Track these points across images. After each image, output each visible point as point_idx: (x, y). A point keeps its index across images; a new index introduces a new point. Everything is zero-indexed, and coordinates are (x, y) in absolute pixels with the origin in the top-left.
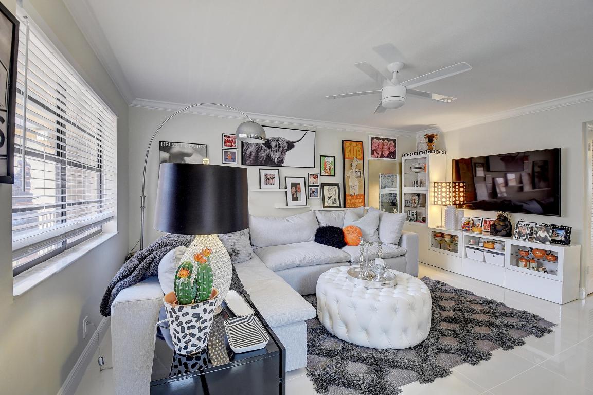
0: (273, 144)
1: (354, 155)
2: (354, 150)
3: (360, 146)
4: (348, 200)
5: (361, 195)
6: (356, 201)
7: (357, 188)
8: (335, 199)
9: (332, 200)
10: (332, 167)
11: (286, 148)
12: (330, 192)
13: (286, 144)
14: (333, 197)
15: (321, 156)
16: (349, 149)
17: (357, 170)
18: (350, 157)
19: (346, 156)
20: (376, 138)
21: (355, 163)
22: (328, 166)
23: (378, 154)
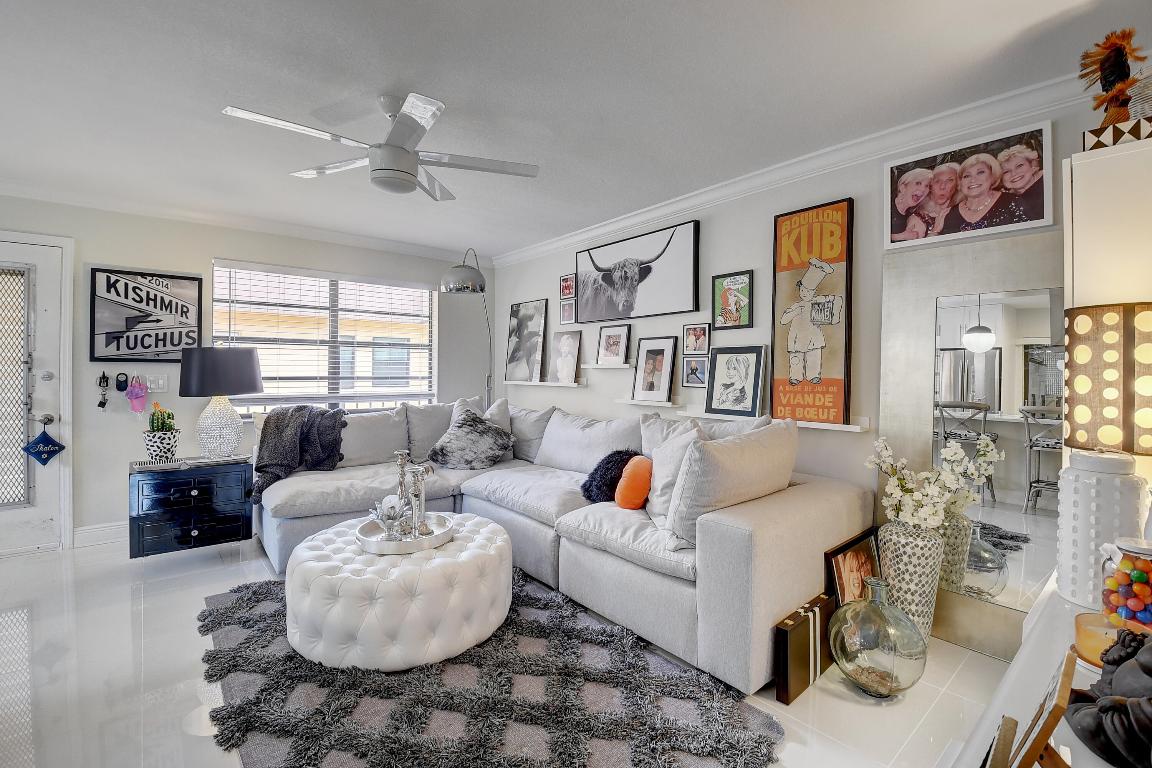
0: (617, 275)
1: (810, 251)
2: (810, 236)
3: (840, 216)
4: (782, 398)
5: (830, 382)
6: (809, 399)
7: (815, 358)
8: (742, 390)
9: (733, 394)
10: (745, 301)
11: (637, 277)
12: (732, 372)
13: (637, 270)
14: (738, 386)
15: (714, 278)
16: (794, 237)
17: (820, 299)
18: (796, 260)
19: (784, 262)
20: (918, 164)
21: (812, 278)
22: (732, 300)
23: (929, 223)
